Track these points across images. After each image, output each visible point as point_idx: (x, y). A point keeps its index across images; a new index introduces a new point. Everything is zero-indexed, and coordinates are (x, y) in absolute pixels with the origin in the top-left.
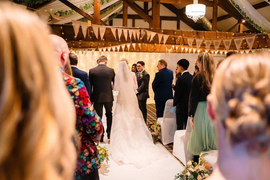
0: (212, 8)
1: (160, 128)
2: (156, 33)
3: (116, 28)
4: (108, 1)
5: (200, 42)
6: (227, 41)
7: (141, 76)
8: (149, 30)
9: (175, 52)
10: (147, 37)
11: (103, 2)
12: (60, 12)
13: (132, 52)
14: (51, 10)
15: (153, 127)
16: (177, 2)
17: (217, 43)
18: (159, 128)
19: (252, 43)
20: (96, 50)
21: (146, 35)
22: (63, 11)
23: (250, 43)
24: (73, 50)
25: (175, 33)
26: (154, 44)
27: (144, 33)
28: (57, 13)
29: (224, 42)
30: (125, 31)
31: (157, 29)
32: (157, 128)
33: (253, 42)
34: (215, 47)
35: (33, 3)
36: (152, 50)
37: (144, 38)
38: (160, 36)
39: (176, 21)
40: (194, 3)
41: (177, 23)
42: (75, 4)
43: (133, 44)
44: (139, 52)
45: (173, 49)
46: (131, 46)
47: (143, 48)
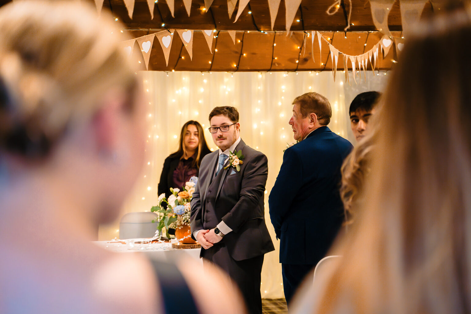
7: (236, 162)
13: (210, 70)
26: (259, 30)
36: (292, 60)
37: (217, 7)
43: (179, 31)
44: (237, 70)
45: (386, 52)
46: (177, 42)
47: (254, 54)
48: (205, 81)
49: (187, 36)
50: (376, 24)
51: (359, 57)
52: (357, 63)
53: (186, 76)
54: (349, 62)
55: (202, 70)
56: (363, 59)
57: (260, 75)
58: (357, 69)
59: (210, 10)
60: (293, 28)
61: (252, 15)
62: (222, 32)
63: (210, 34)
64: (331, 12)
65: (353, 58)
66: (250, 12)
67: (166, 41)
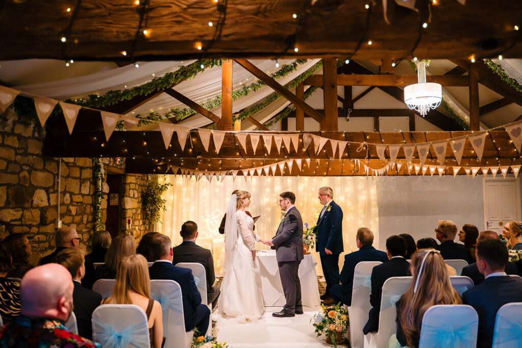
0: (468, 87)
1: (348, 318)
2: (327, 139)
3: (247, 133)
4: (256, 90)
5: (396, 150)
6: (440, 146)
8: (319, 134)
9: (397, 175)
10: (315, 147)
11: (247, 91)
12: (174, 112)
13: (315, 176)
14: (160, 108)
15: (332, 314)
16: (396, 83)
17: (423, 151)
18: (344, 317)
19: (480, 147)
20: (240, 174)
21: (312, 145)
22: (180, 110)
23: (478, 146)
24: (204, 175)
25: (368, 137)
26: (329, 158)
27: (310, 140)
28: (170, 113)
29: (435, 148)
30: (267, 138)
31: (333, 133)
32: (339, 317)
33: (483, 145)
34: (420, 159)
35: (118, 100)
36: (351, 171)
37: (310, 149)
38: (334, 143)
39: (408, 117)
40: (419, 82)
41: (408, 121)
42: (193, 99)
43: (296, 159)
44: (327, 175)
45: (393, 168)
46: (295, 164)
47: (334, 169)
48: (315, 180)
49: (299, 162)
50: (379, 156)
51: (379, 170)
52: (378, 173)
53: (306, 179)
54: (374, 172)
55: (311, 176)
56: (381, 171)
57: (339, 178)
58: (378, 175)
59: (307, 150)
60: (343, 158)
61: (326, 152)
62: (312, 159)
63: (308, 160)
64: (358, 150)
65: (376, 171)
66: (325, 151)
67: (290, 164)
